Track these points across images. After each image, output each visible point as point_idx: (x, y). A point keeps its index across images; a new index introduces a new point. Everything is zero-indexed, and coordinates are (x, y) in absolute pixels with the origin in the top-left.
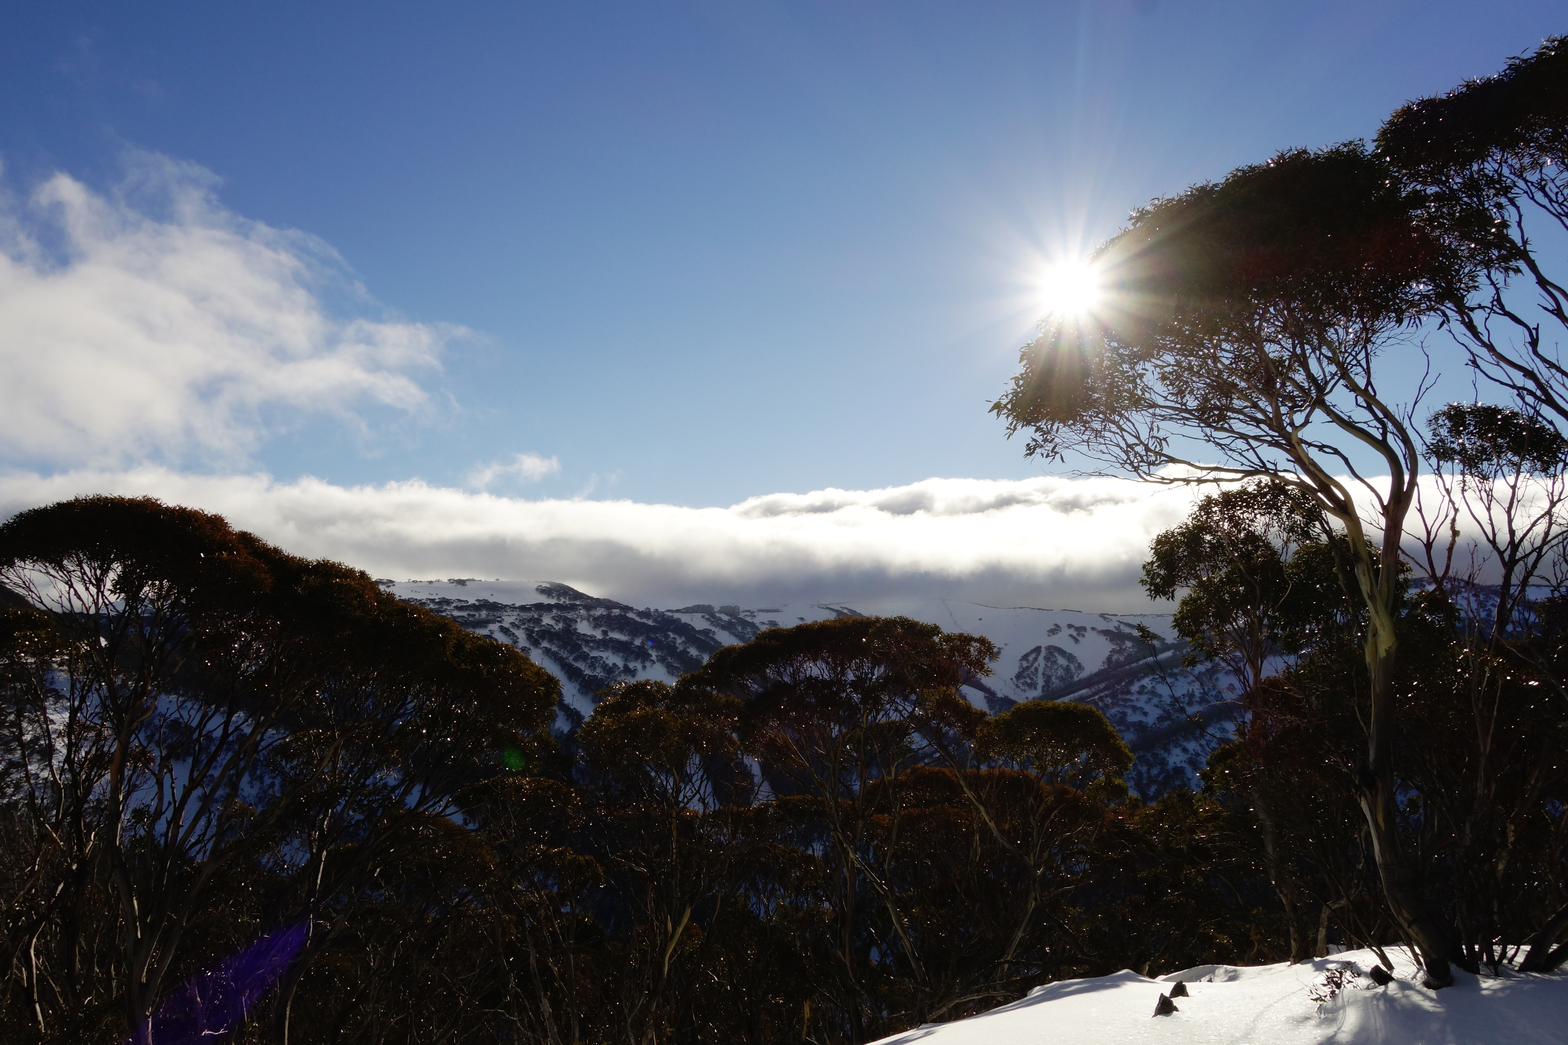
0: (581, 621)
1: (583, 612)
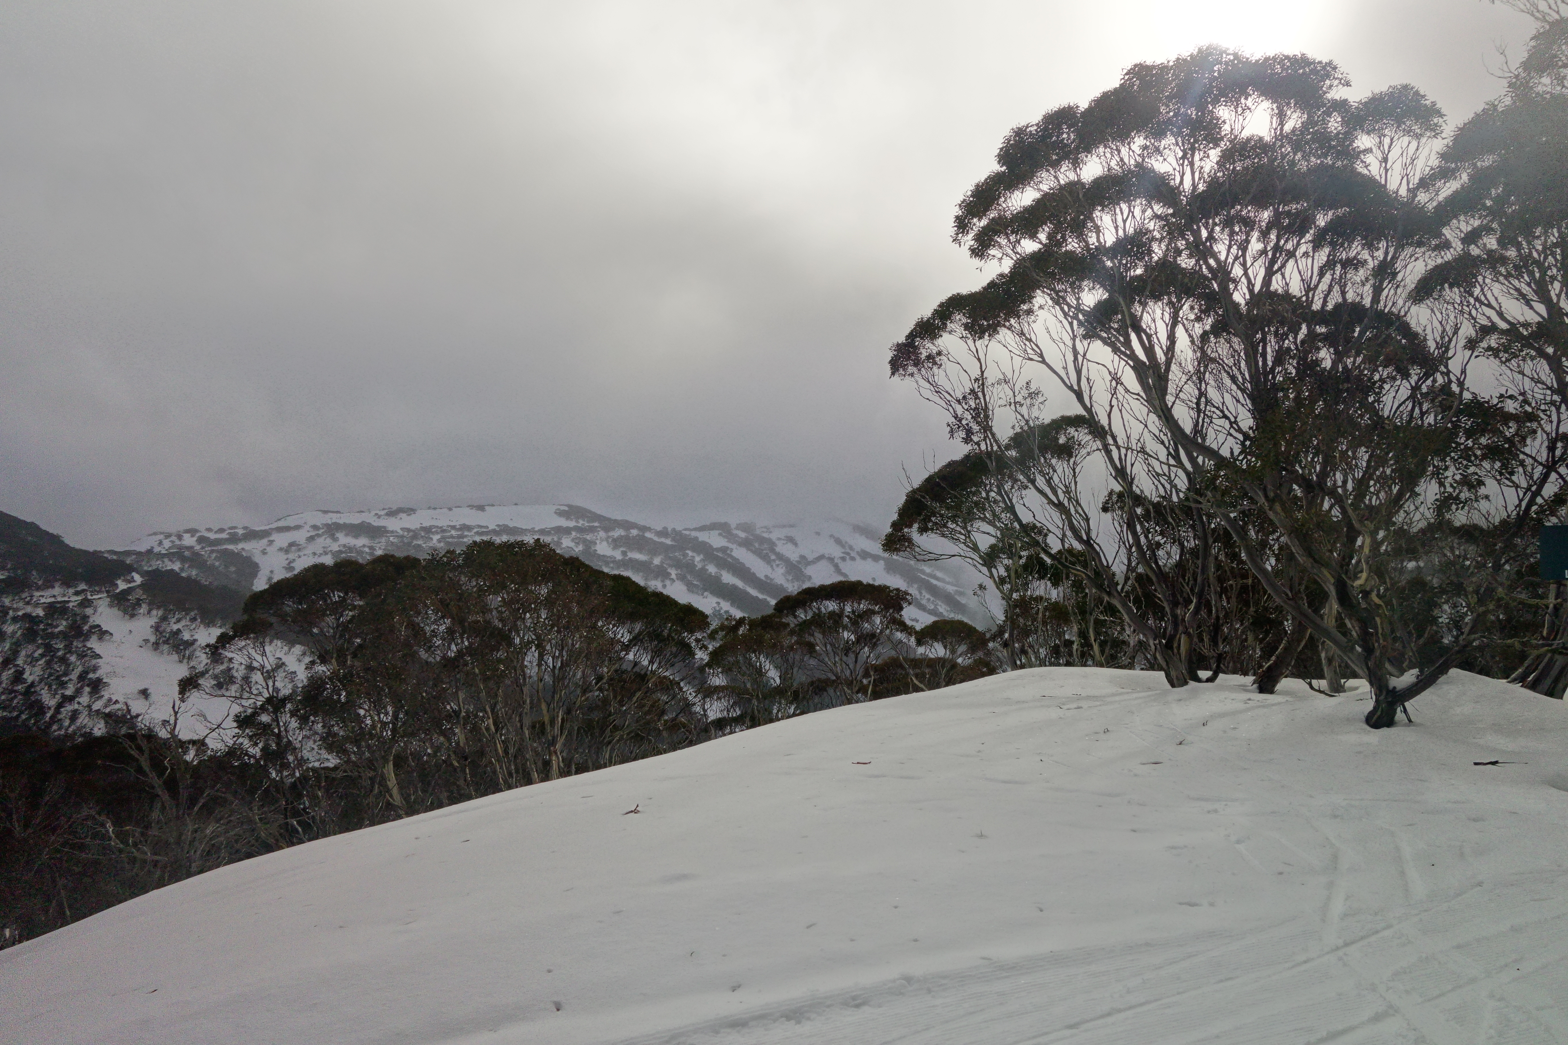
0: (600, 543)
1: (602, 534)
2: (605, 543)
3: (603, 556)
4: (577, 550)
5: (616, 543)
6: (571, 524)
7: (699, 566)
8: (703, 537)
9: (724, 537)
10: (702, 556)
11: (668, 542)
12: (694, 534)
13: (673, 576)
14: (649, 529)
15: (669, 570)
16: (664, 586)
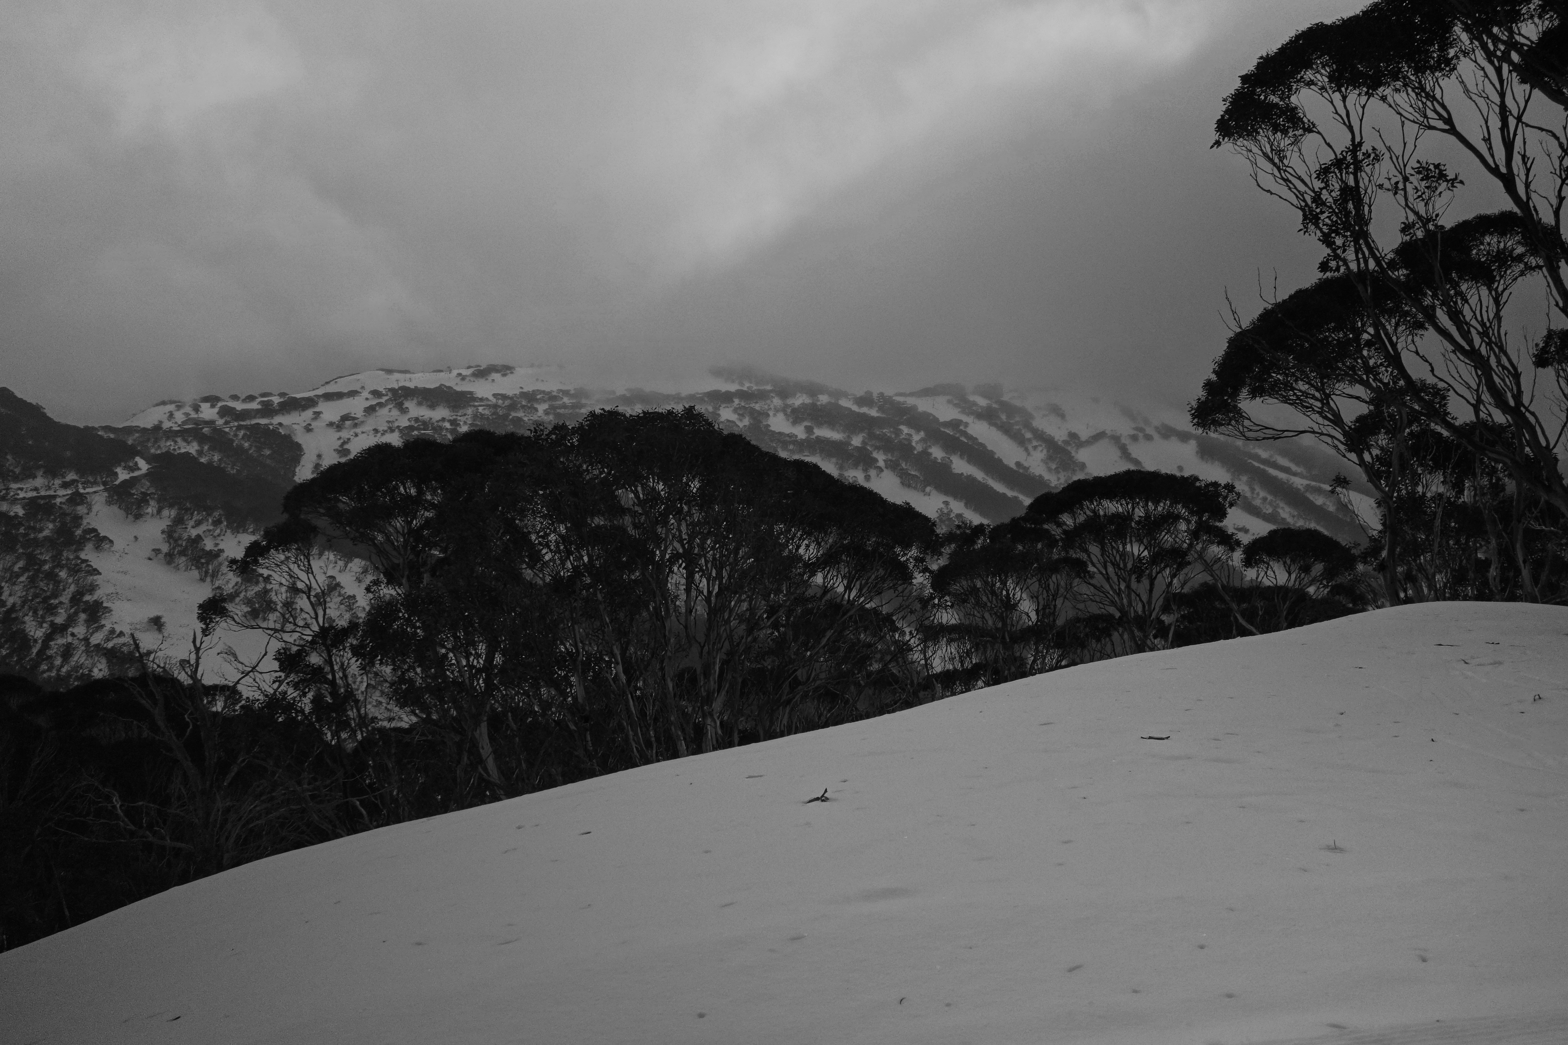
0: (775, 415)
1: (777, 401)
2: (781, 416)
3: (780, 433)
4: (741, 425)
5: (796, 415)
6: (733, 387)
7: (919, 448)
8: (923, 405)
9: (956, 405)
10: (922, 434)
11: (874, 413)
12: (911, 401)
13: (881, 463)
14: (845, 395)
15: (875, 455)
16: (868, 478)
